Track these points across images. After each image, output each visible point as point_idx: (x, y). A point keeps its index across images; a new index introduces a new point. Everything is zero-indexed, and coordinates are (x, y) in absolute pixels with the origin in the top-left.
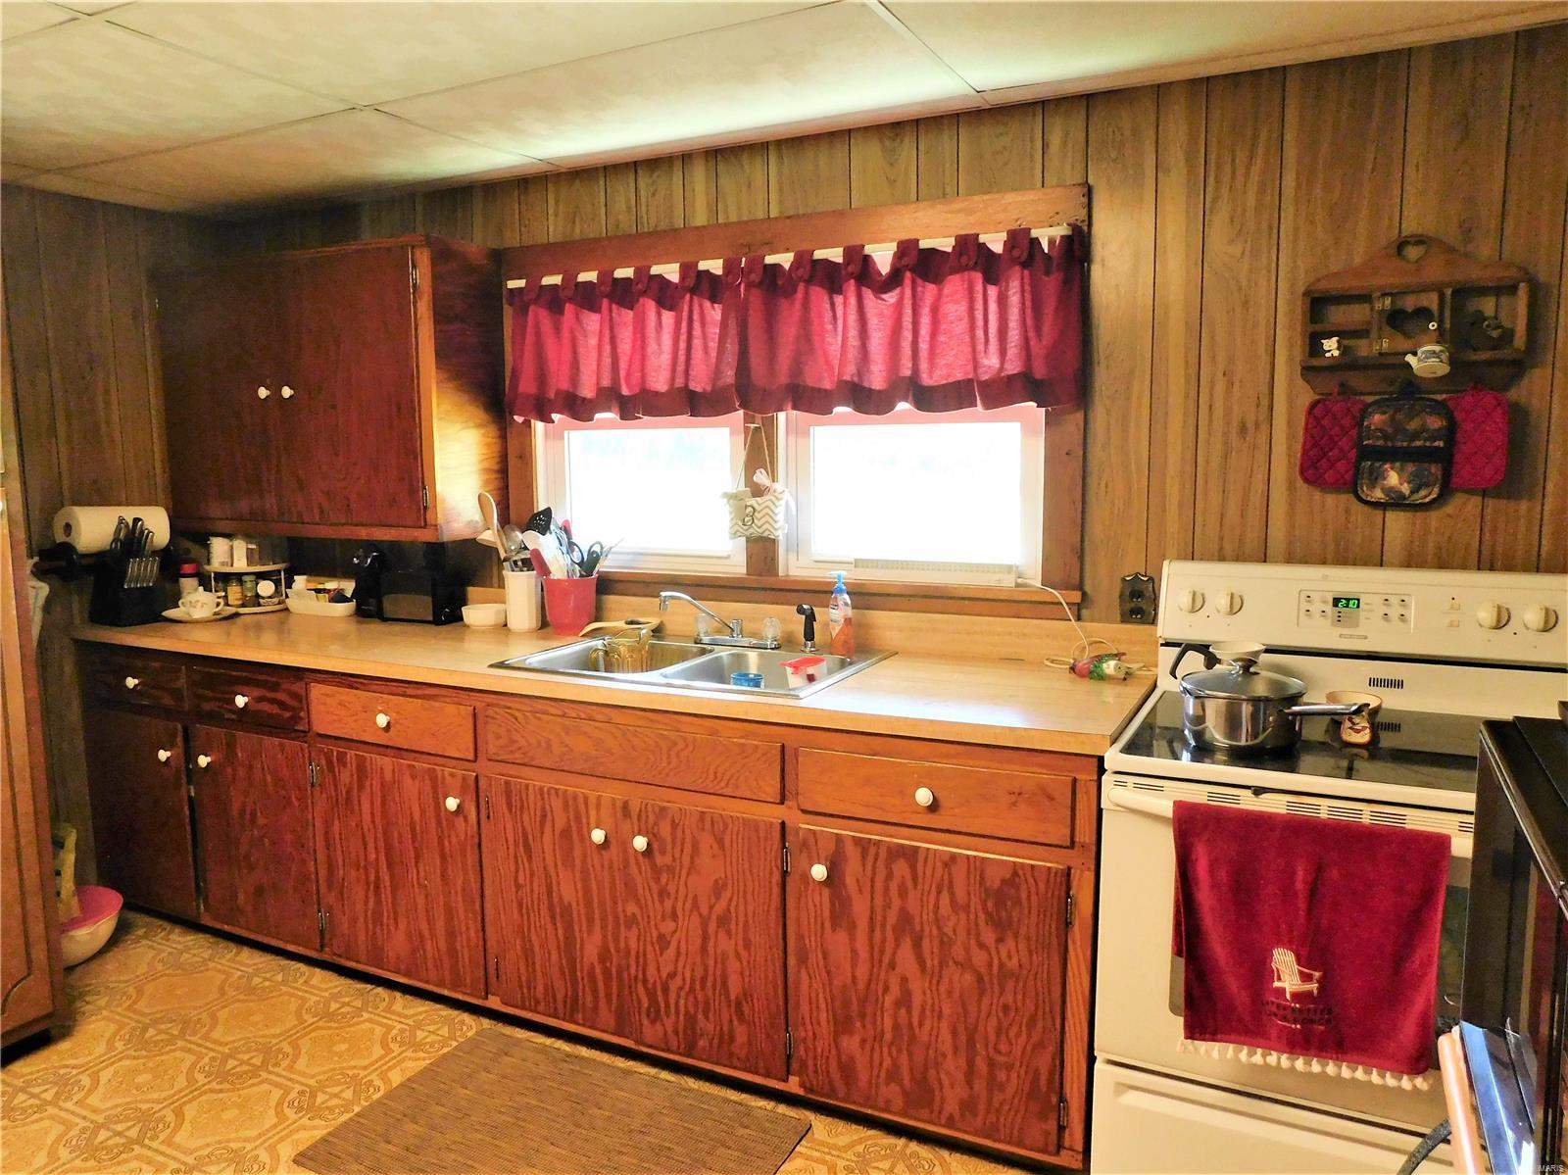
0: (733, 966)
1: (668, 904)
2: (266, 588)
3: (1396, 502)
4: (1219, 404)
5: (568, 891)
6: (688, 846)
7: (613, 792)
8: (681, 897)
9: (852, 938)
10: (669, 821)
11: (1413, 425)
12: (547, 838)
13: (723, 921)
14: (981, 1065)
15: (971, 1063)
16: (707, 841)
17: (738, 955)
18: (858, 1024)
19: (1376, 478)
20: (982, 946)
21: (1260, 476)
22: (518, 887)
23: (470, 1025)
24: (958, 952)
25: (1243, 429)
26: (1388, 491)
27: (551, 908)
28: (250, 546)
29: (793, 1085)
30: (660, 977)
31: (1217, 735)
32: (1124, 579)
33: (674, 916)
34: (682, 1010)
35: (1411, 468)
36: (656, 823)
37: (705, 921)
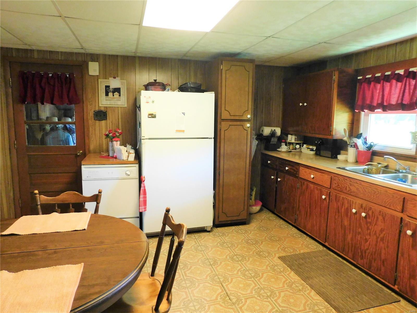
0: (383, 251)
1: (369, 231)
2: (298, 146)
5: (346, 222)
6: (376, 218)
7: (359, 201)
8: (372, 230)
10: (372, 211)
12: (343, 209)
13: (382, 239)
16: (380, 218)
17: (385, 249)
22: (335, 219)
23: (321, 248)
27: (342, 226)
28: (296, 137)
29: (396, 288)
30: (364, 249)
33: (370, 235)
34: (369, 258)
36: (368, 211)
37: (377, 238)
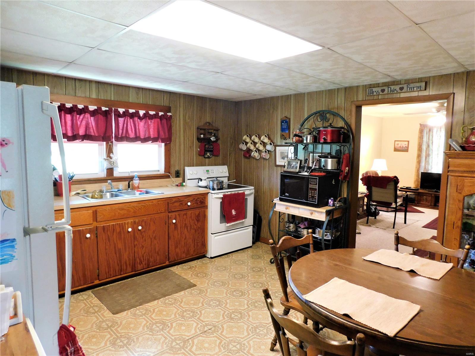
0: (157, 246)
1: (144, 238)
3: (209, 157)
4: (187, 143)
5: (120, 245)
6: (148, 226)
7: (130, 221)
8: (147, 236)
9: (178, 231)
11: (210, 147)
12: (115, 236)
13: (155, 238)
14: (196, 244)
15: (194, 244)
16: (152, 223)
18: (179, 246)
19: (207, 154)
20: (196, 225)
21: (192, 154)
22: (106, 249)
24: (193, 227)
25: (190, 147)
26: (208, 156)
27: (115, 251)
29: (167, 263)
30: (142, 255)
31: (215, 187)
32: (176, 171)
33: (145, 241)
34: (146, 259)
35: (210, 153)
36: (142, 223)
37: (151, 239)
